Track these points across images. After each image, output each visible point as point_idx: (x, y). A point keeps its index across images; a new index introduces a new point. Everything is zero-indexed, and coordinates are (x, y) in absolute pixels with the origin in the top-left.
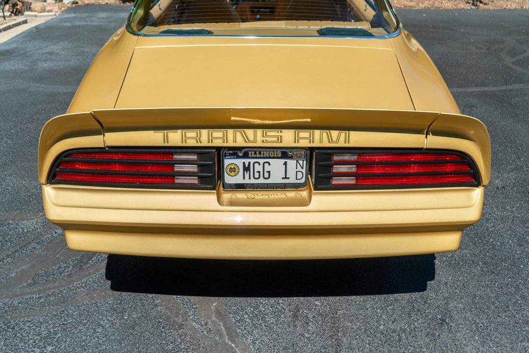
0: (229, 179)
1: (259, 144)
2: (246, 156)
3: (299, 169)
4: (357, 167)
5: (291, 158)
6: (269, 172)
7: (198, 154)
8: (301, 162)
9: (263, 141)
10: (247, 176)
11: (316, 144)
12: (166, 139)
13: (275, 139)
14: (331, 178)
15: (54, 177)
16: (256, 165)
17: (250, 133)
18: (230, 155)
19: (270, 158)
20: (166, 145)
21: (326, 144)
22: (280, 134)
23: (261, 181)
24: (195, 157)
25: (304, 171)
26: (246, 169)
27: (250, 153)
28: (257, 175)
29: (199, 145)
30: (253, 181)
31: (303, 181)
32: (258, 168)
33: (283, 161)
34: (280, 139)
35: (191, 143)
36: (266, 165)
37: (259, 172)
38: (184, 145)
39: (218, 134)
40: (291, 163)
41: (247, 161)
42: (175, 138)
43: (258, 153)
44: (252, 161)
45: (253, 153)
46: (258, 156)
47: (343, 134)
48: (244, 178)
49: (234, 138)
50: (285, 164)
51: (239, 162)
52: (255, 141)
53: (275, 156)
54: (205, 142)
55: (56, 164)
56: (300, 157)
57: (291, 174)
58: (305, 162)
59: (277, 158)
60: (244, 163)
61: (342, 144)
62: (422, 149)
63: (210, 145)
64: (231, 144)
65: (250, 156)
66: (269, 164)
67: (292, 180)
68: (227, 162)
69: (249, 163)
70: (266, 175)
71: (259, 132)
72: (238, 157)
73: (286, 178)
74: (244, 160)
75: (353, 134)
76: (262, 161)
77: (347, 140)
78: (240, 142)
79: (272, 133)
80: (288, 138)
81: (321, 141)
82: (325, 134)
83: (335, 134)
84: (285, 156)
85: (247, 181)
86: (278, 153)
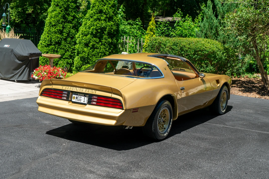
0: (73, 100)
1: (79, 91)
2: (77, 95)
4: (97, 100)
5: (86, 96)
6: (81, 99)
7: (68, 92)
10: (76, 100)
14: (91, 102)
15: (41, 94)
17: (77, 88)
18: (74, 94)
19: (82, 96)
20: (62, 89)
23: (79, 102)
25: (87, 100)
26: (77, 98)
28: (78, 100)
30: (77, 101)
31: (87, 103)
32: (79, 98)
33: (84, 97)
34: (83, 91)
35: (67, 89)
39: (72, 88)
40: (86, 98)
41: (77, 96)
42: (64, 88)
44: (78, 96)
45: (79, 94)
47: (95, 91)
49: (74, 89)
50: (84, 98)
51: (76, 96)
55: (43, 91)
57: (85, 101)
58: (88, 98)
59: (83, 96)
61: (94, 93)
62: (111, 97)
67: (85, 103)
68: (73, 96)
72: (76, 95)
73: (84, 102)
75: (97, 91)
76: (80, 96)
77: (95, 93)
78: (75, 91)
79: (82, 89)
81: (90, 92)
82: (91, 90)
84: (85, 96)
85: (76, 101)
86: (84, 95)
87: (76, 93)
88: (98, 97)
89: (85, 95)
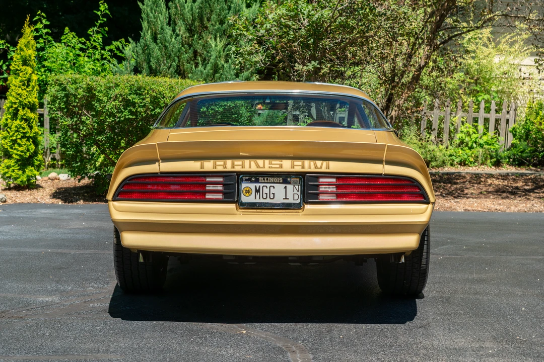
0: (244, 199)
1: (267, 169)
2: (257, 181)
3: (296, 192)
4: (336, 187)
5: (289, 183)
6: (274, 194)
7: (224, 177)
8: (297, 187)
9: (270, 167)
10: (258, 196)
11: (306, 169)
12: (202, 167)
13: (278, 166)
14: (318, 194)
15: (118, 196)
16: (265, 188)
17: (260, 162)
18: (246, 180)
19: (274, 183)
20: (202, 170)
21: (313, 169)
22: (281, 163)
23: (268, 201)
24: (221, 179)
25: (299, 193)
26: (257, 191)
27: (260, 179)
28: (265, 197)
29: (225, 170)
30: (262, 201)
31: (298, 201)
32: (266, 190)
33: (284, 185)
34: (281, 166)
35: (219, 169)
36: (272, 188)
37: (267, 194)
38: (215, 170)
39: (238, 162)
40: (290, 187)
41: (258, 185)
42: (209, 166)
43: (265, 179)
44: (262, 185)
45: (262, 179)
46: (266, 181)
48: (255, 198)
50: (285, 187)
51: (252, 186)
52: (264, 167)
53: (278, 181)
54: (229, 168)
55: (121, 186)
56: (296, 183)
57: (290, 196)
58: (300, 187)
59: (280, 183)
60: (256, 186)
61: (324, 170)
62: (381, 174)
63: (233, 170)
64: (247, 169)
65: (260, 181)
66: (274, 188)
67: (291, 201)
68: (244, 185)
69: (260, 186)
70: (272, 197)
71: (267, 161)
72: (252, 182)
73: (286, 198)
74: (256, 184)
75: (332, 164)
76: (268, 185)
77: (328, 167)
78: (254, 168)
80: (286, 166)
82: (312, 163)
83: (319, 163)
84: (285, 182)
85: (258, 200)
86: (281, 180)
87: (254, 176)
88: (338, 178)
89: (285, 177)
